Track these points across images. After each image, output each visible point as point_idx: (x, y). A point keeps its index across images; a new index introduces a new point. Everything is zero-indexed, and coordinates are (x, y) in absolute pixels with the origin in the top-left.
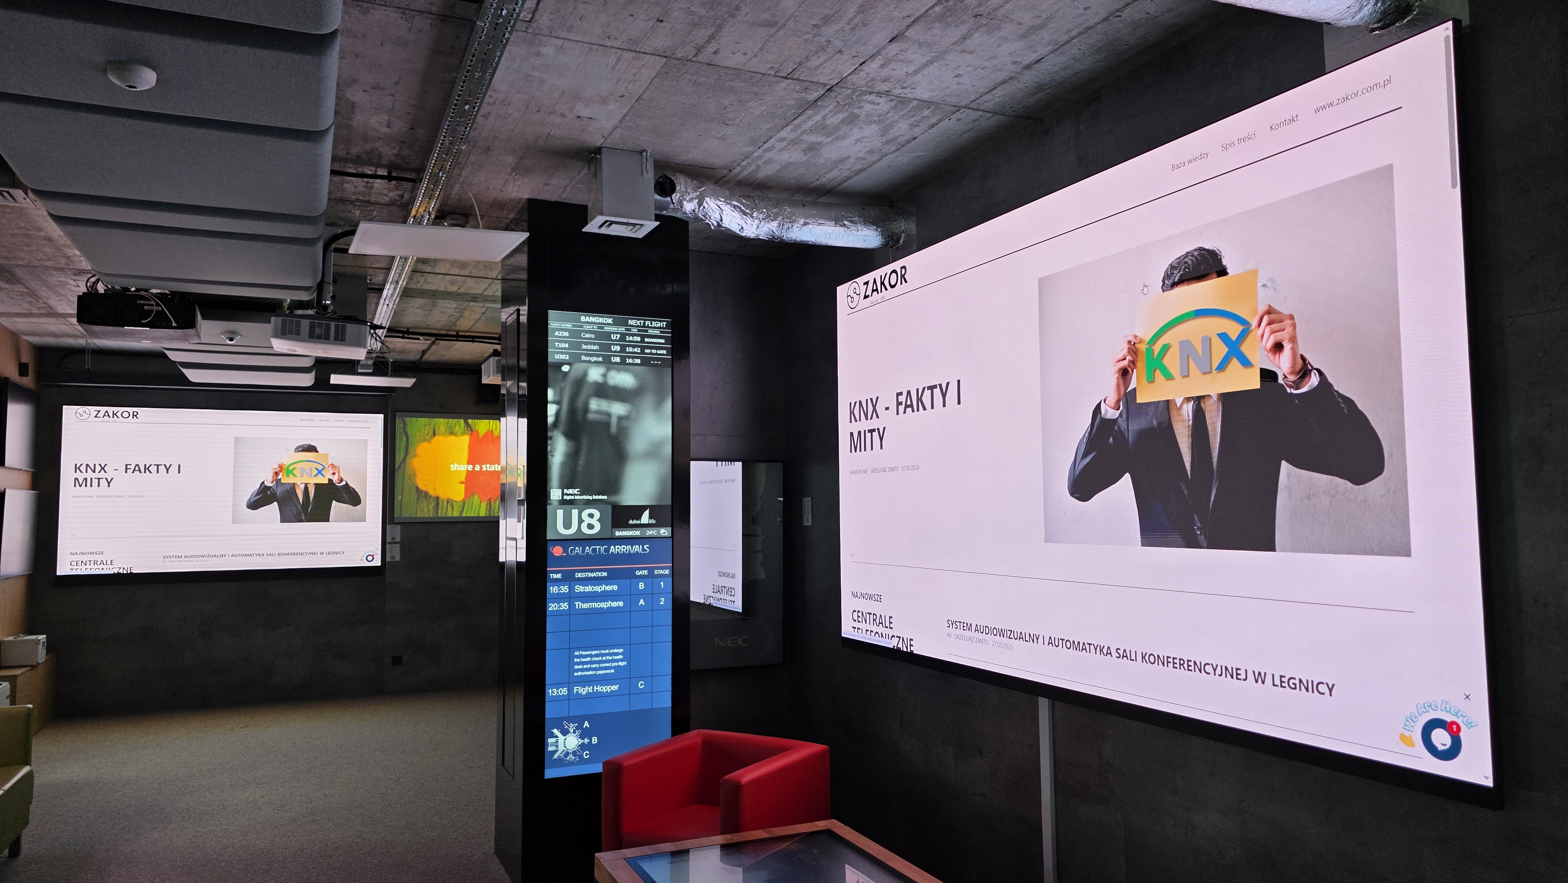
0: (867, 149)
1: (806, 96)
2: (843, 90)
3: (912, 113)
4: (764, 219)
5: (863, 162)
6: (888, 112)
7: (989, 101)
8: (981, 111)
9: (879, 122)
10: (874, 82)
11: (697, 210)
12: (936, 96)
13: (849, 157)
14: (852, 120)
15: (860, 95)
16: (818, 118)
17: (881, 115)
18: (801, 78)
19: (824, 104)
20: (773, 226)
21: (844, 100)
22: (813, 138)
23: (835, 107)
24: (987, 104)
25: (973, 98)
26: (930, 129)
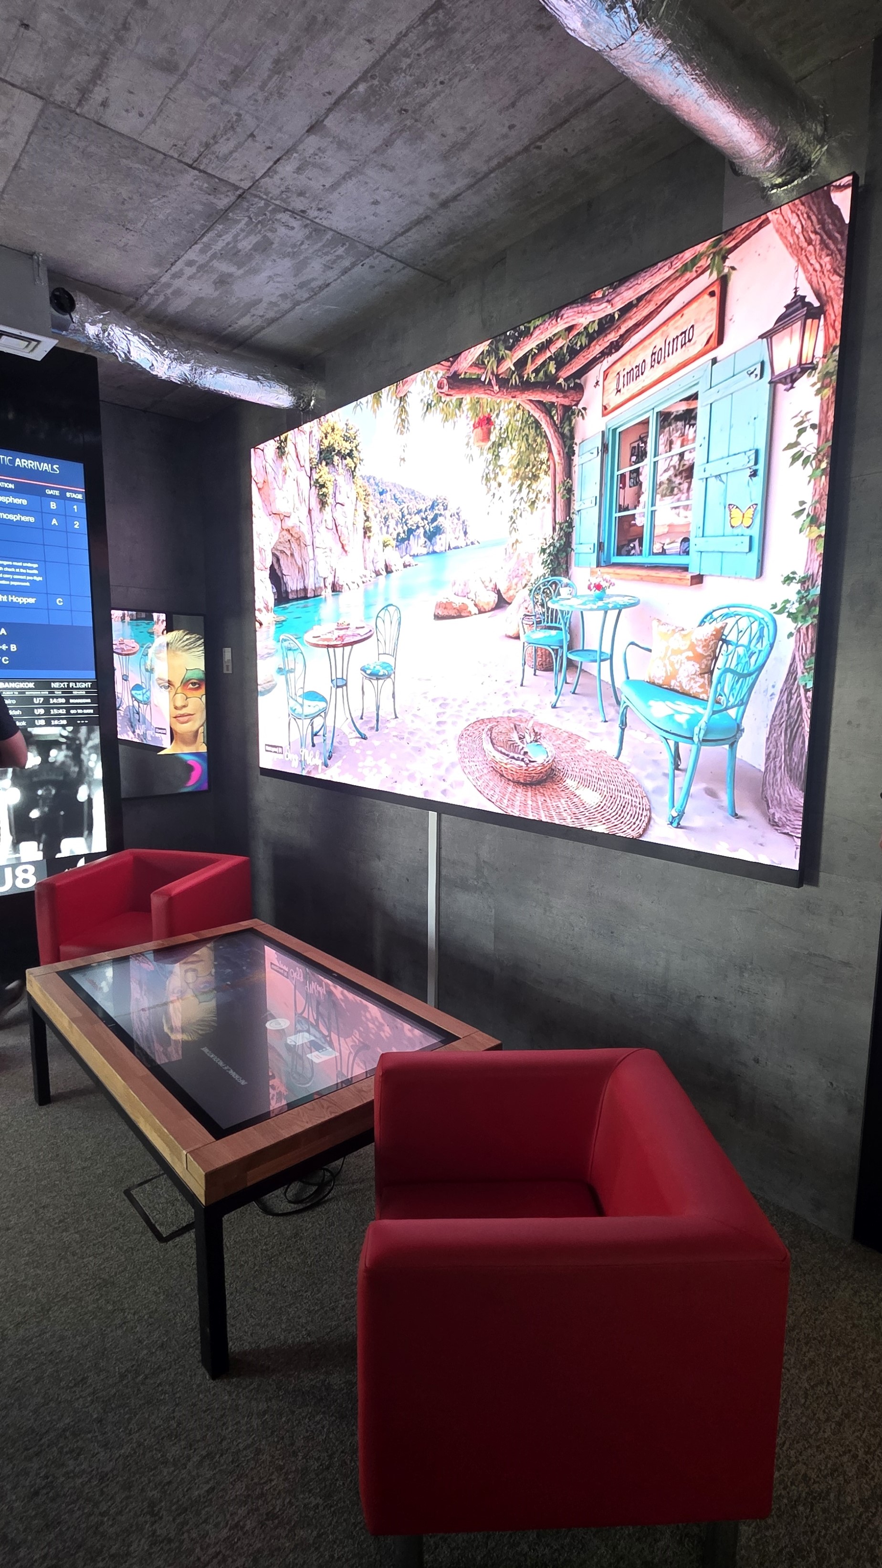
0: (280, 292)
1: (215, 201)
2: (256, 200)
3: (326, 250)
4: (175, 359)
5: (276, 309)
6: (302, 243)
7: (402, 247)
8: (394, 258)
9: (293, 255)
10: (289, 194)
11: (101, 336)
12: (352, 229)
13: (260, 301)
14: (264, 246)
15: (274, 211)
16: (228, 238)
17: (294, 246)
18: (209, 171)
19: (235, 217)
20: (186, 368)
21: (257, 215)
22: (224, 267)
23: (247, 224)
24: (400, 250)
25: (387, 239)
26: (343, 275)
